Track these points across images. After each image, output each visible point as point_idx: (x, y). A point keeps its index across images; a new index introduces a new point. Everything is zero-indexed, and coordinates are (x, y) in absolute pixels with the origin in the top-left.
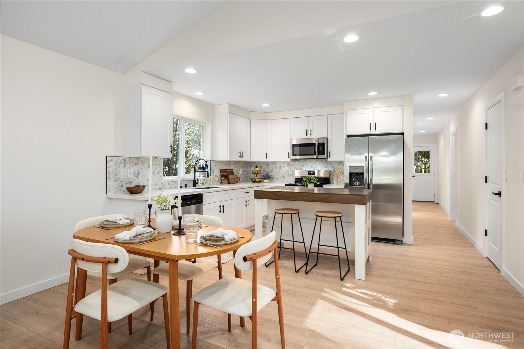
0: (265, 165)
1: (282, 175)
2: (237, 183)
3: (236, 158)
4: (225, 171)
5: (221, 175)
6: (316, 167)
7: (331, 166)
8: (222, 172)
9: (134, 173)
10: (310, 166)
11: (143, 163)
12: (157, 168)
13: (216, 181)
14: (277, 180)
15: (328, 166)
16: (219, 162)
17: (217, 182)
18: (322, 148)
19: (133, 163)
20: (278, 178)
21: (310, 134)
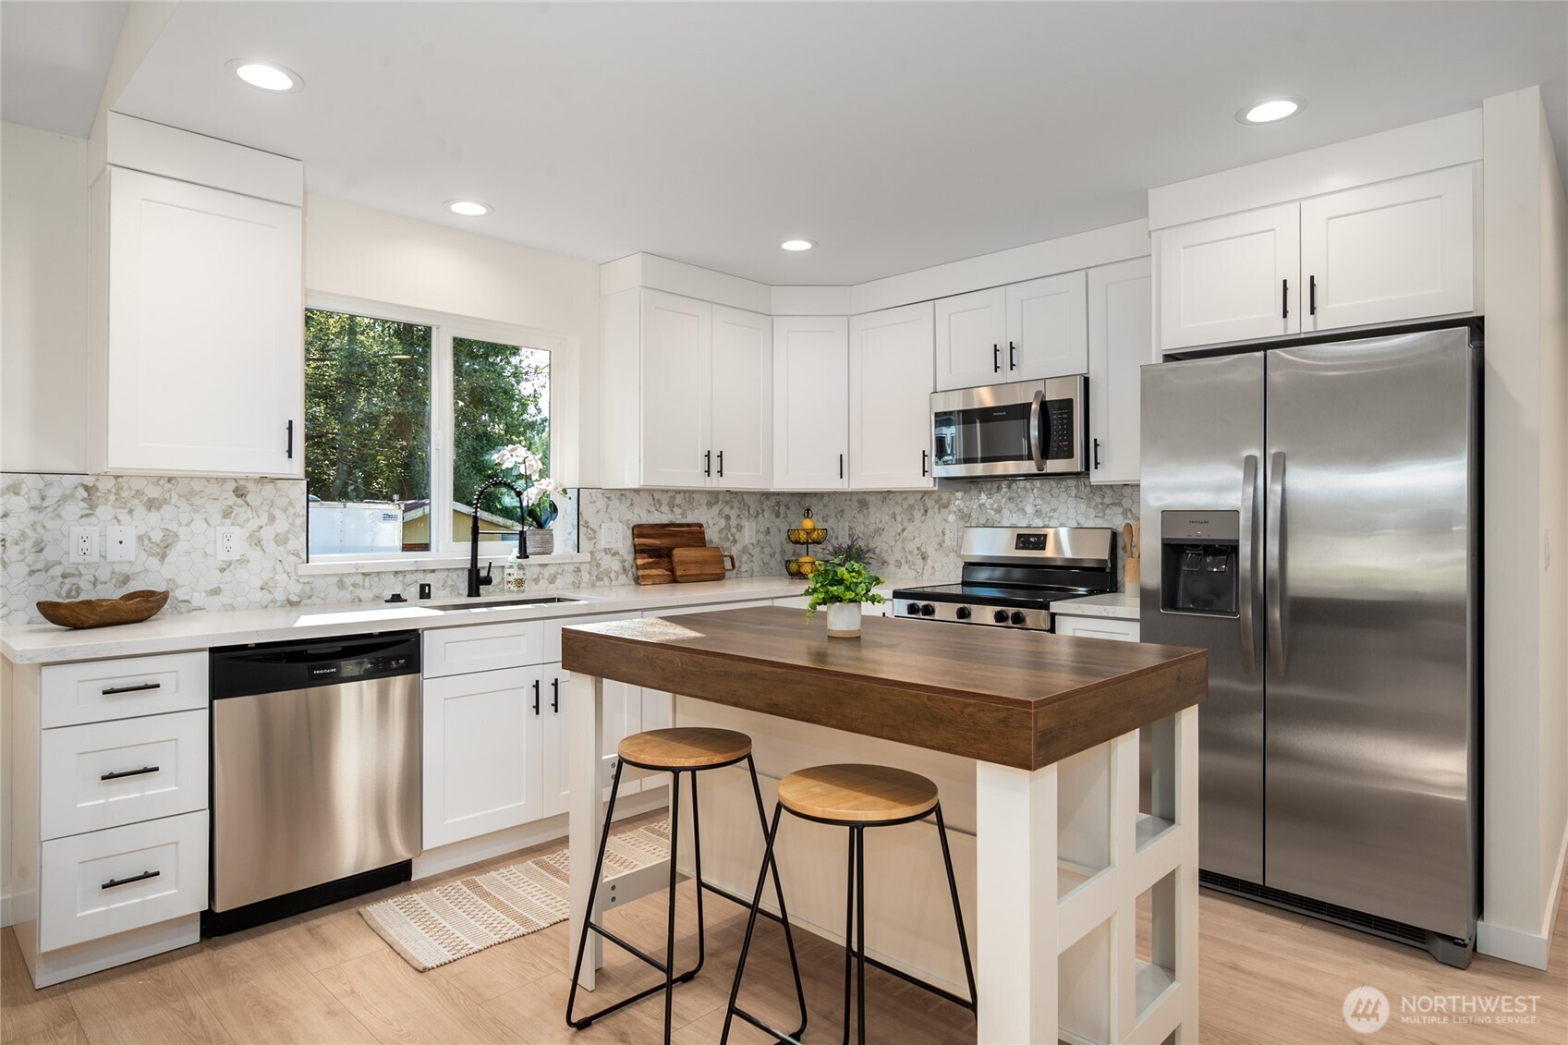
0: (856, 505)
1: (918, 549)
2: (719, 577)
3: (692, 477)
4: (661, 531)
5: (635, 545)
6: (1056, 515)
7: (1118, 510)
8: (641, 536)
9: (140, 538)
10: (1029, 509)
11: (197, 501)
12: (272, 519)
13: (608, 573)
14: (898, 570)
15: (1108, 511)
16: (627, 493)
17: (613, 575)
18: (1062, 424)
19: (135, 502)
20: (903, 561)
21: (1012, 365)
